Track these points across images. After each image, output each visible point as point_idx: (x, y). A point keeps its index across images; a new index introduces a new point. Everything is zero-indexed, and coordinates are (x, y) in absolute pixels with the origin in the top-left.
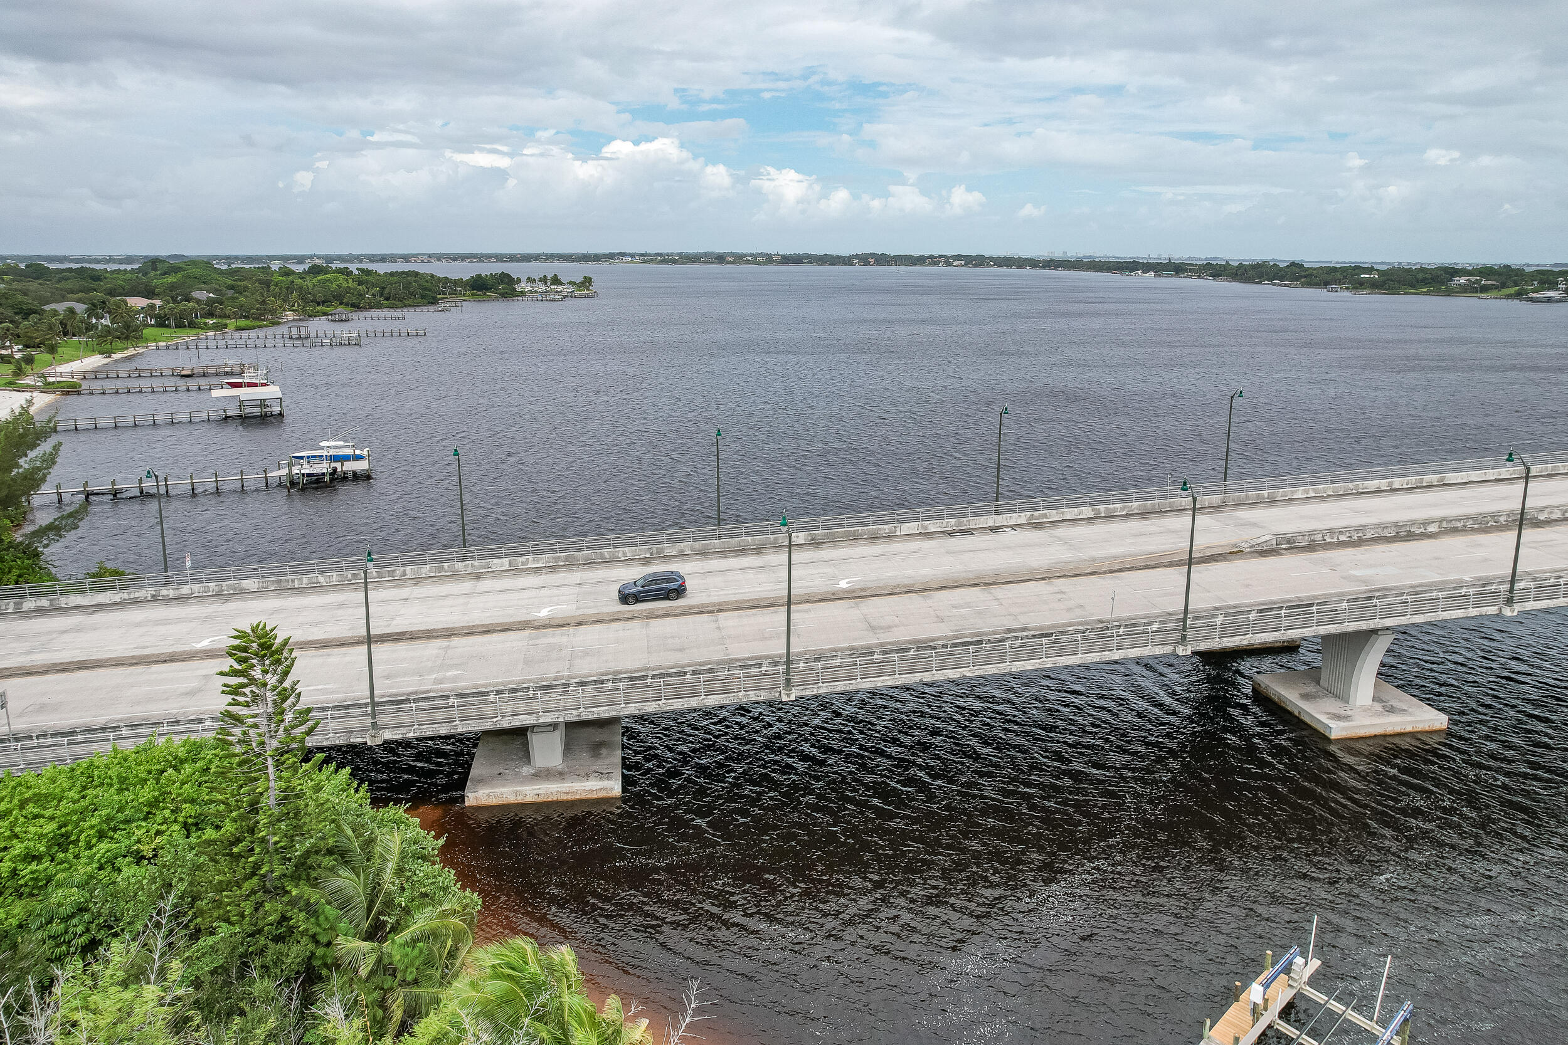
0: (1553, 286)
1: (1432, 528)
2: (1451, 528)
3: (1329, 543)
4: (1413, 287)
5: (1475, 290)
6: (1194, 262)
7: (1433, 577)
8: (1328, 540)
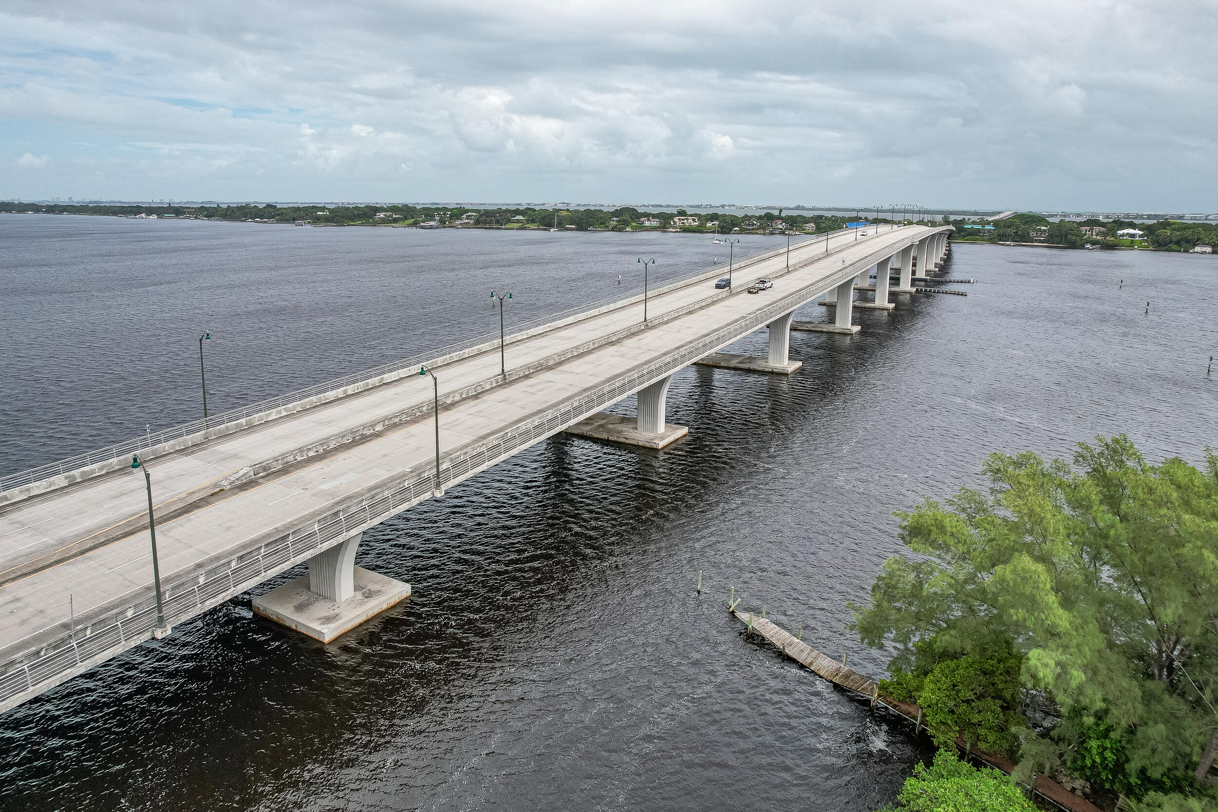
0: (432, 218)
1: (379, 428)
2: (393, 424)
3: (301, 462)
4: (353, 220)
5: (389, 222)
6: (191, 206)
7: (383, 475)
8: (299, 459)
